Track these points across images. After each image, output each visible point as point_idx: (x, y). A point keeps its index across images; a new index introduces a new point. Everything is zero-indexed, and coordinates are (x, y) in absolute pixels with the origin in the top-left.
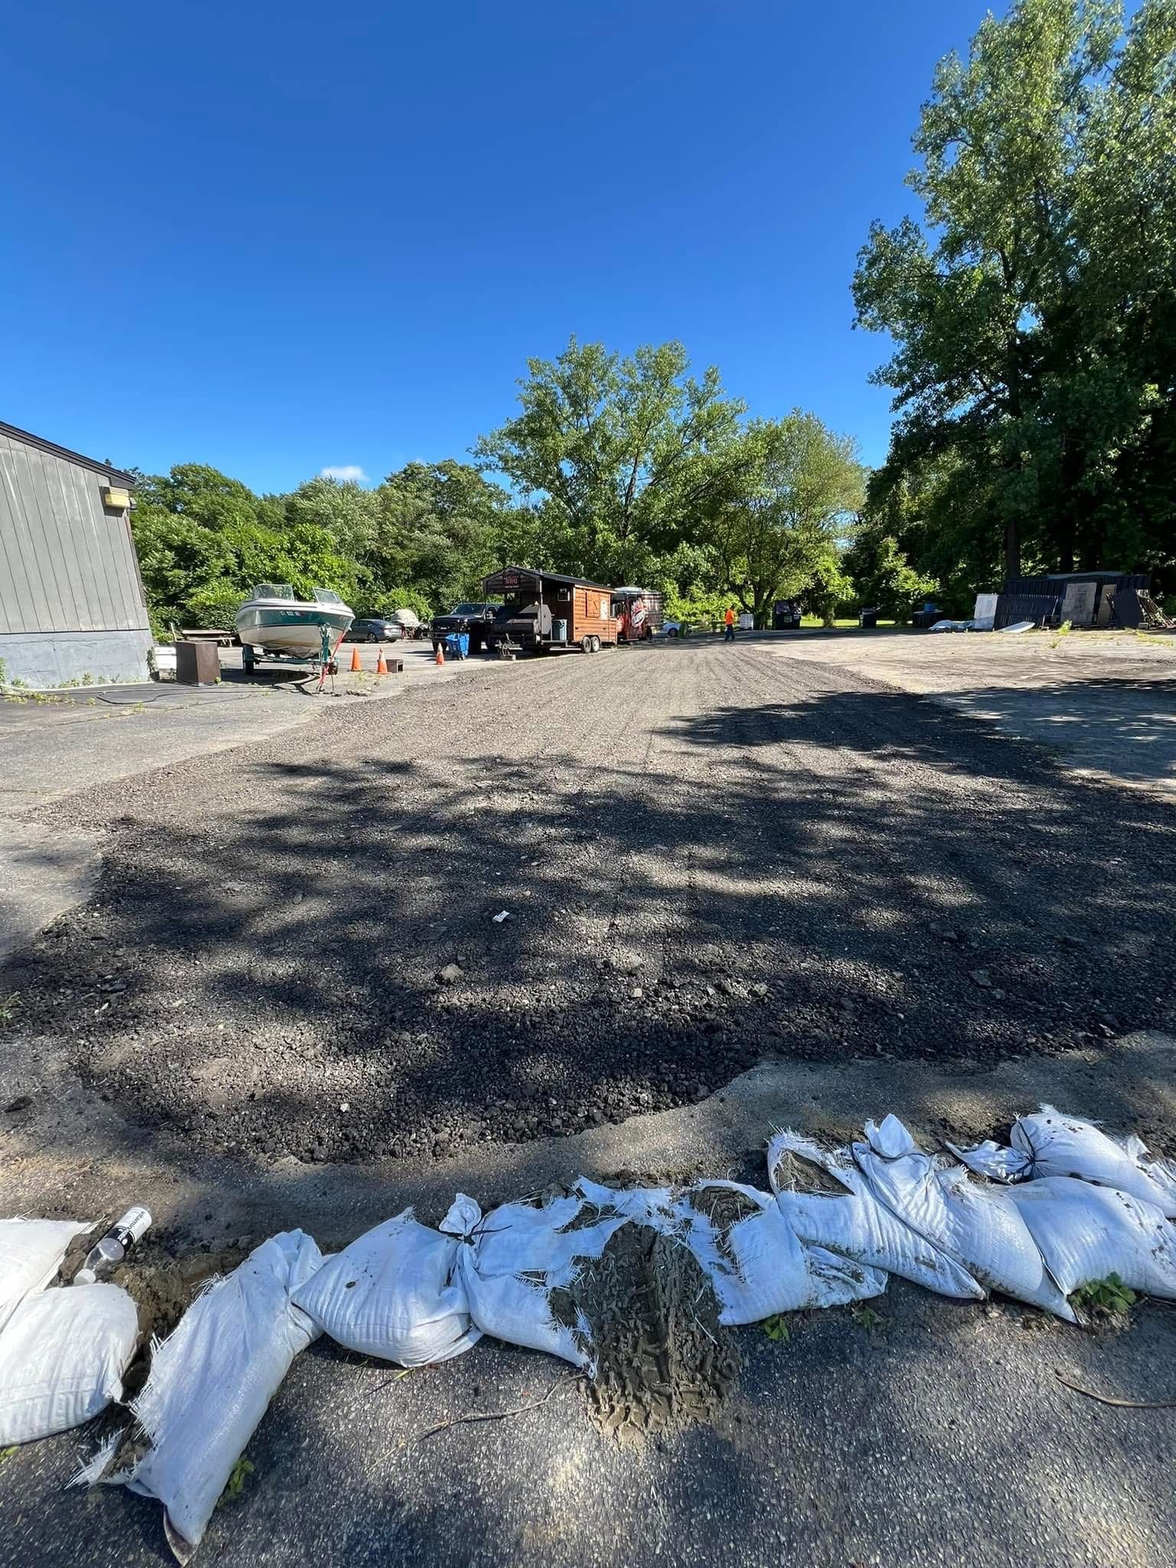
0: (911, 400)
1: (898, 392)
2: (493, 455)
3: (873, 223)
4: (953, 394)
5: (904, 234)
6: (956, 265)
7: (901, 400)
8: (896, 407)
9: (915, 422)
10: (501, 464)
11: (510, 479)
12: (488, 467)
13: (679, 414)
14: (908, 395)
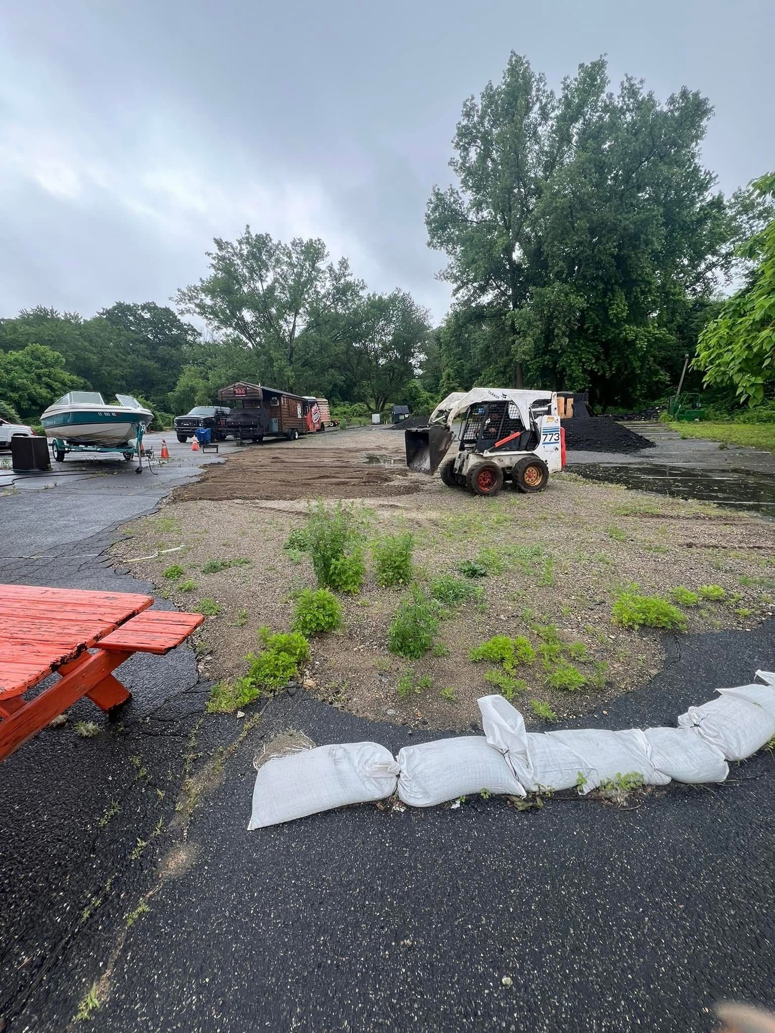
0: (461, 291)
1: (455, 286)
2: (190, 303)
3: (434, 188)
4: (483, 290)
5: (451, 195)
6: (479, 216)
7: (457, 291)
8: (454, 295)
9: (467, 303)
10: (198, 310)
11: (205, 321)
12: (188, 311)
13: (324, 286)
14: (459, 288)
